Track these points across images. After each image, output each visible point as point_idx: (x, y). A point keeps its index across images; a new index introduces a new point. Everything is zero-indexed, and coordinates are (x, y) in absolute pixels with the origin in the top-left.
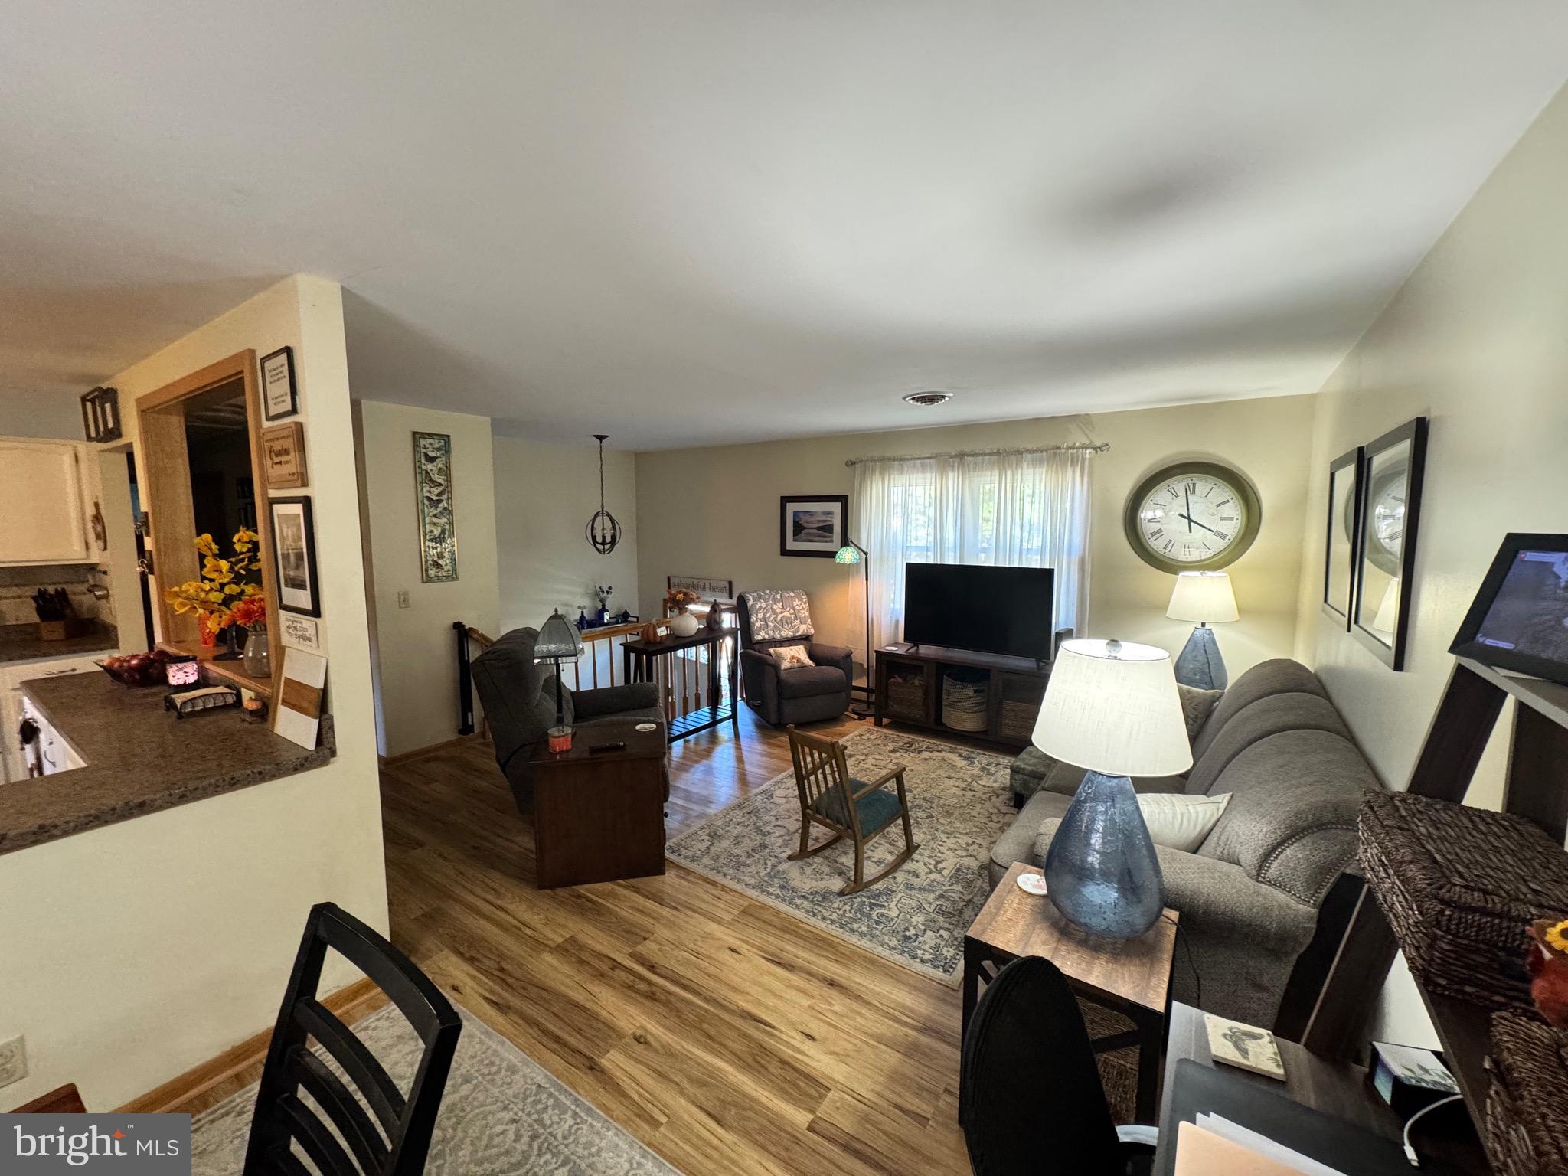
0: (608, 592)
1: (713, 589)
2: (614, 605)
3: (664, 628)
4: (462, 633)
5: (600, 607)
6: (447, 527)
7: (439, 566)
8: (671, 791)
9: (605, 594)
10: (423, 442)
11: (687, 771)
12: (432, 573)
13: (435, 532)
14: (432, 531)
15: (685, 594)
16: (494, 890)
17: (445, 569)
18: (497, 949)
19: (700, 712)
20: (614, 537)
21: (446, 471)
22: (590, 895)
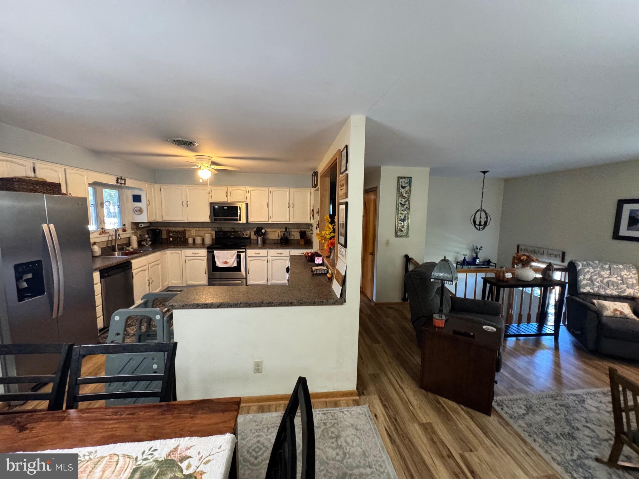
0: (480, 249)
1: (549, 255)
2: (482, 256)
3: (510, 274)
4: (408, 260)
5: (475, 256)
6: (407, 215)
7: (402, 231)
8: (503, 366)
9: (478, 250)
10: (401, 180)
11: (515, 358)
12: (399, 234)
13: (402, 217)
14: (401, 217)
15: (528, 256)
16: (401, 377)
17: (404, 232)
18: (396, 408)
19: (530, 325)
20: (486, 223)
21: (409, 192)
22: (445, 405)
